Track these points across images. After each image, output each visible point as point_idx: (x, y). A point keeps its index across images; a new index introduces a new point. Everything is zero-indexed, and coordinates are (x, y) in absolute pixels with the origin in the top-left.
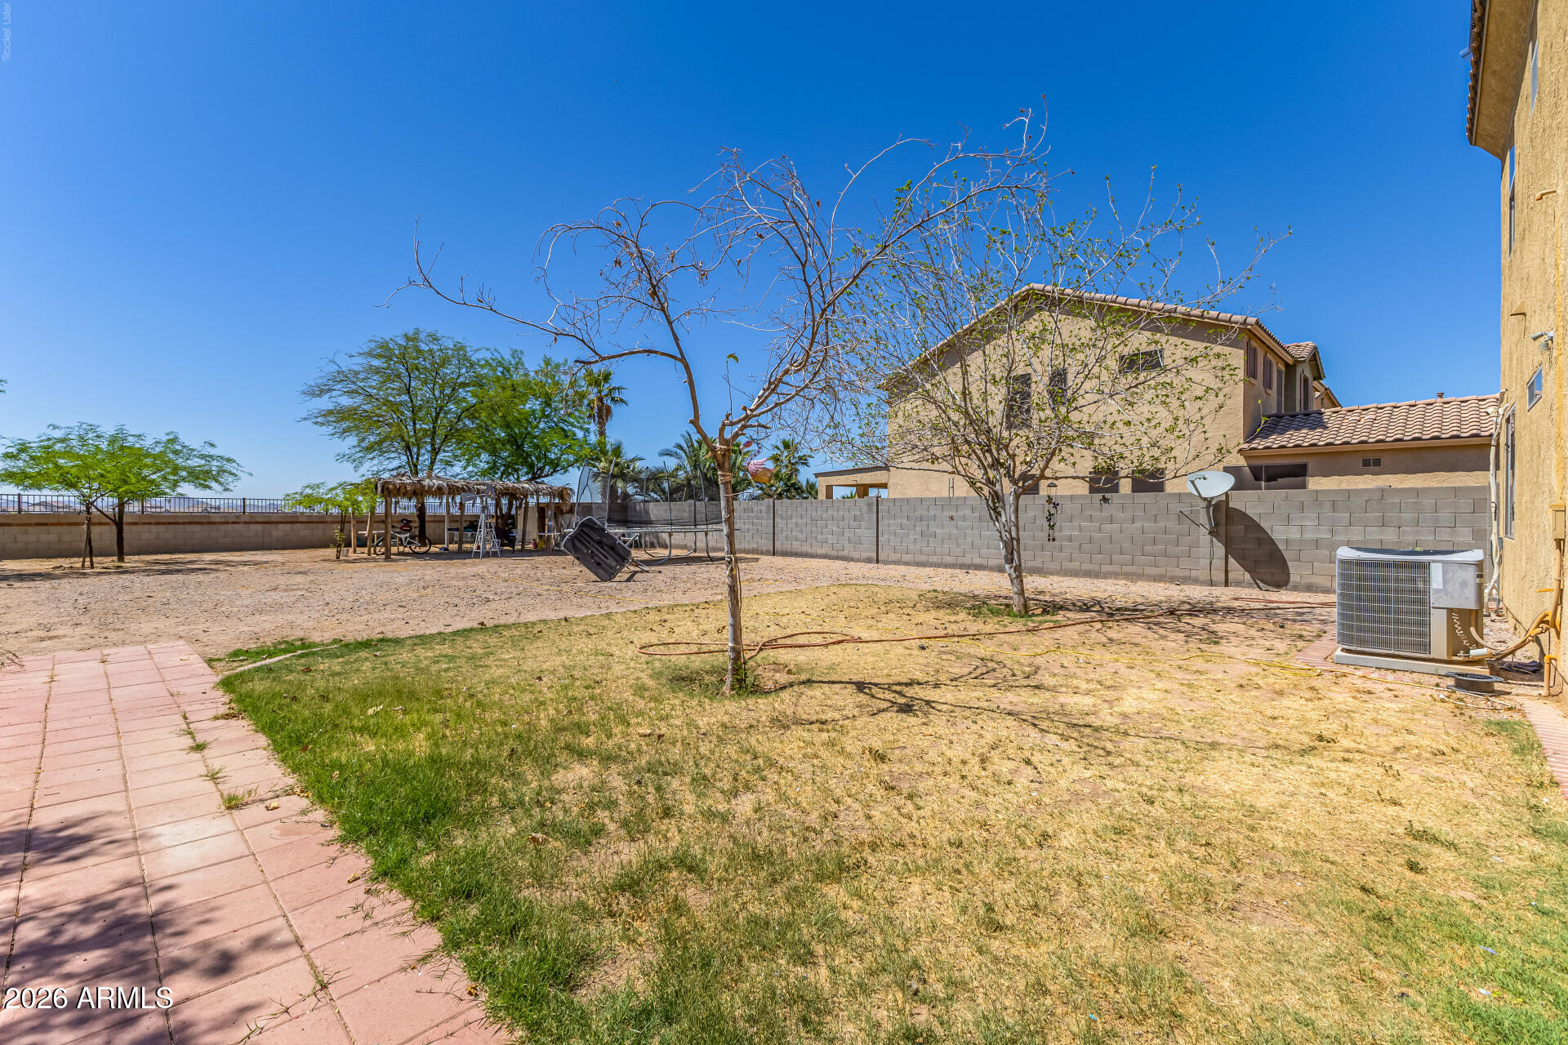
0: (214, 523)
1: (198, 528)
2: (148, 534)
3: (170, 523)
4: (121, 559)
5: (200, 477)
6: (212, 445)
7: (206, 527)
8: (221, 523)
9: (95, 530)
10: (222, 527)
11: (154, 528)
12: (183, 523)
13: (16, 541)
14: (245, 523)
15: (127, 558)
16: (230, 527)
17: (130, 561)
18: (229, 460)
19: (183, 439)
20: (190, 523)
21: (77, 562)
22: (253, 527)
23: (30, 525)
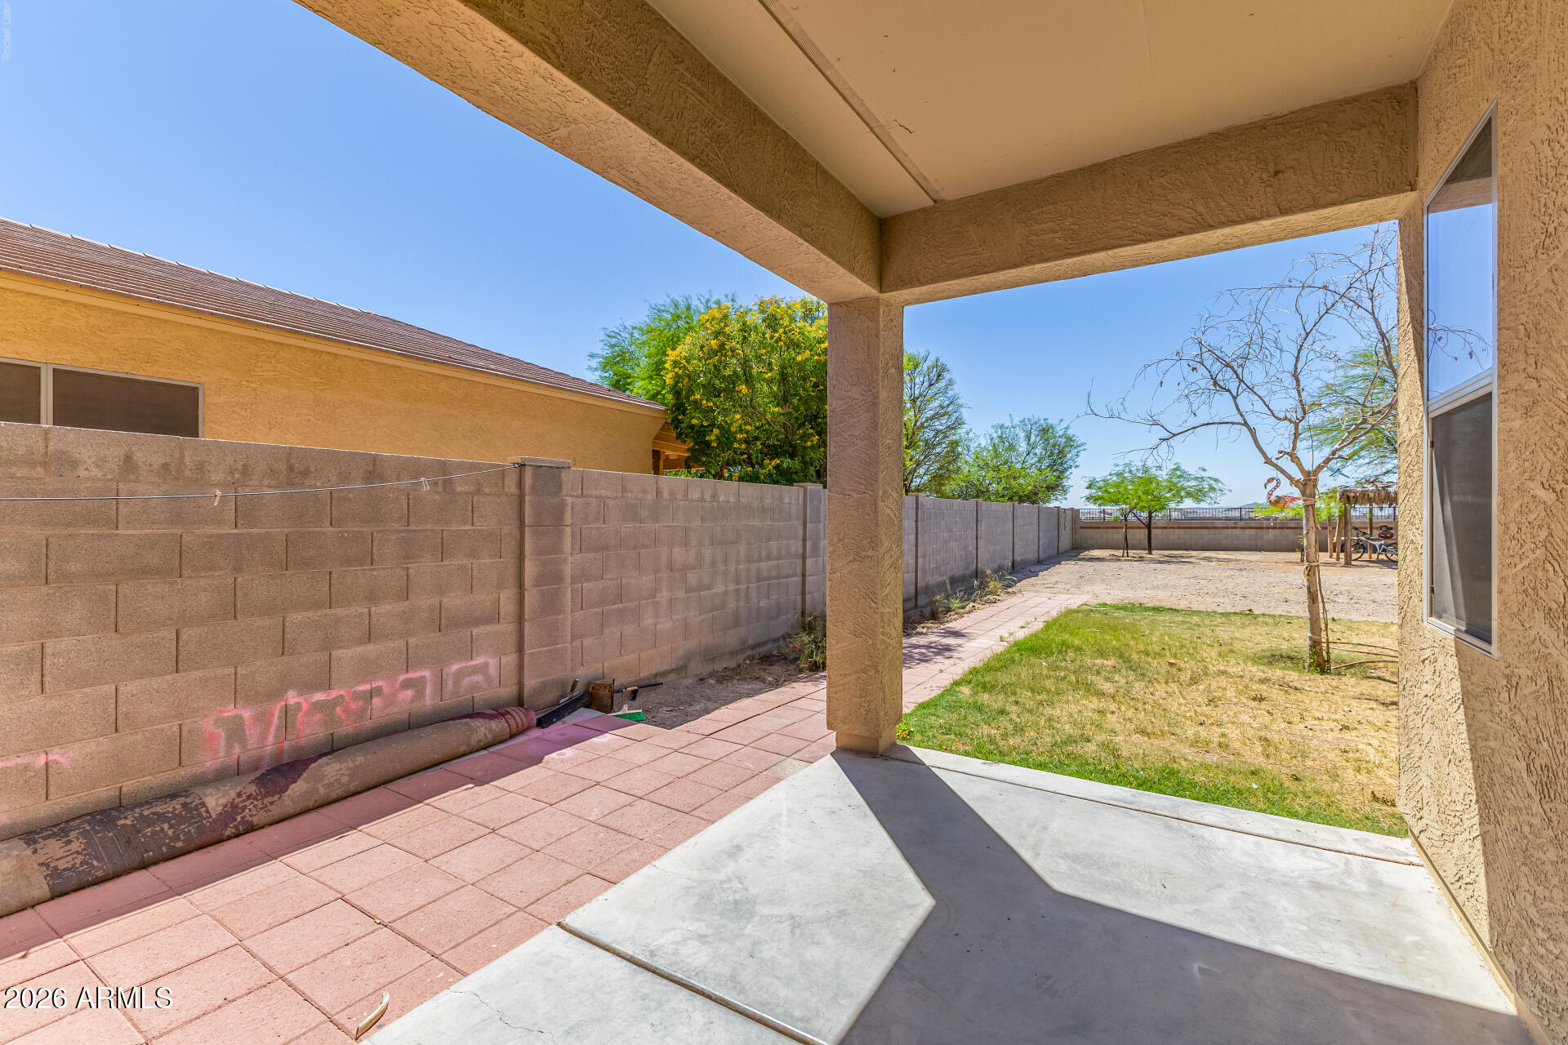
0: (1217, 528)
1: (1206, 531)
2: (1173, 535)
3: (1187, 528)
4: (1150, 553)
5: (1198, 494)
6: (1204, 470)
7: (1212, 531)
8: (1222, 528)
9: (1130, 532)
10: (1224, 531)
11: (1177, 531)
12: (1196, 528)
13: (1102, 538)
14: (1241, 528)
15: (1154, 552)
16: (1230, 531)
17: (1156, 554)
18: (1216, 480)
19: (1183, 467)
20: (1201, 528)
21: (1119, 553)
22: (1248, 532)
23: (1108, 528)
